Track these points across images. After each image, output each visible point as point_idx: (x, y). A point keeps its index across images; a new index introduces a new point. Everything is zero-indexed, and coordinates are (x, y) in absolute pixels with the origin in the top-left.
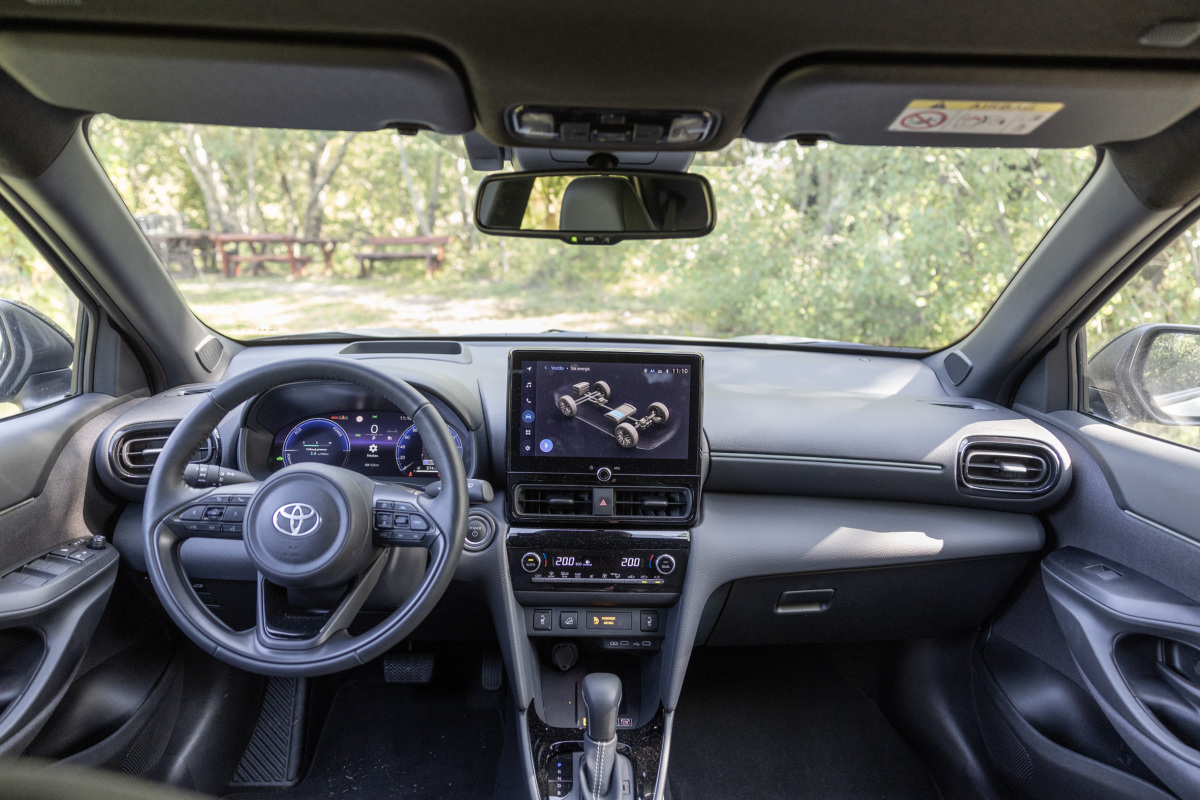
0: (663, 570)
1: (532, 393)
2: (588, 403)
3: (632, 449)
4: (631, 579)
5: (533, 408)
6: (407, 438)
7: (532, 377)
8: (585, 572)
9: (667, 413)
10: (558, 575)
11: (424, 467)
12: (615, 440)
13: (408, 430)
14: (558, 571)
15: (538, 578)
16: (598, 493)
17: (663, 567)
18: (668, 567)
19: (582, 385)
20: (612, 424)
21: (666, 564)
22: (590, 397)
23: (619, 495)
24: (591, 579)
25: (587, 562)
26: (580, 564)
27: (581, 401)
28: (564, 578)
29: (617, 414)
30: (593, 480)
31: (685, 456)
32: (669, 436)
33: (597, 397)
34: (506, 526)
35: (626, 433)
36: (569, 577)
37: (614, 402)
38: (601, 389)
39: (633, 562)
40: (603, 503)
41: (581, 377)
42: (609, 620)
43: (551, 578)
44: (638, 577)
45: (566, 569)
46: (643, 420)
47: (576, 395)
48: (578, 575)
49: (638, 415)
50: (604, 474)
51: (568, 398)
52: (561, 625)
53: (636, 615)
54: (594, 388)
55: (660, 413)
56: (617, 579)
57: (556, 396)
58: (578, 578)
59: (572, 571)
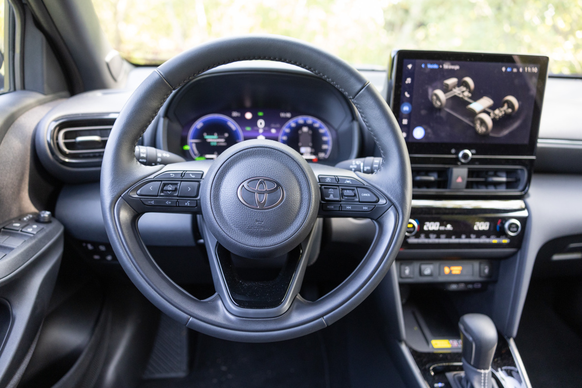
0: (511, 232)
1: (410, 88)
2: (455, 98)
3: (485, 135)
4: (483, 240)
5: (410, 101)
6: (288, 130)
7: (411, 74)
8: (449, 234)
9: (517, 106)
10: (427, 237)
12: (474, 128)
14: (428, 234)
15: (413, 240)
16: (457, 171)
17: (512, 229)
18: (515, 229)
19: (452, 81)
20: (473, 114)
21: (514, 227)
22: (457, 91)
23: (471, 173)
24: (454, 240)
25: (449, 226)
26: (443, 228)
27: (450, 95)
28: (433, 240)
29: (477, 106)
30: (456, 161)
31: (526, 141)
32: (516, 125)
33: (463, 92)
35: (483, 122)
36: (436, 238)
37: (476, 96)
38: (466, 85)
39: (484, 226)
40: (459, 180)
41: (451, 74)
42: (456, 270)
43: (422, 240)
44: (488, 237)
45: (433, 232)
46: (497, 112)
47: (446, 89)
48: (443, 236)
49: (493, 108)
50: (465, 156)
51: (439, 92)
52: (421, 273)
53: (476, 265)
54: (461, 83)
55: (511, 105)
56: (473, 240)
57: (430, 91)
58: (443, 240)
59: (438, 233)
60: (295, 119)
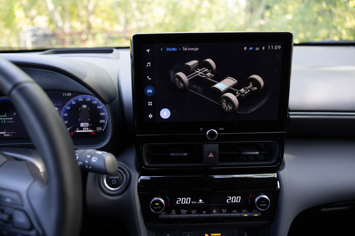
0: (262, 208)
2: (197, 78)
3: (234, 112)
4: (235, 214)
5: (151, 84)
6: (69, 108)
7: (149, 57)
8: (199, 209)
9: (262, 83)
10: (179, 213)
11: (81, 129)
12: (221, 107)
13: (68, 103)
15: (164, 215)
16: (207, 147)
17: (261, 205)
18: (265, 205)
19: (192, 63)
21: (263, 203)
22: (199, 72)
23: (221, 148)
24: (204, 215)
25: (200, 201)
26: (195, 202)
27: (192, 76)
28: (184, 215)
29: (221, 86)
30: (204, 139)
31: (275, 117)
32: (263, 103)
33: (206, 73)
34: (138, 175)
35: (229, 100)
36: (187, 213)
38: (208, 66)
39: (236, 199)
40: (211, 155)
41: (192, 56)
43: (174, 215)
44: (240, 211)
45: (185, 206)
46: (242, 90)
47: (188, 71)
48: (194, 211)
49: (238, 86)
50: (212, 134)
51: (181, 75)
53: (236, 232)
54: (203, 65)
55: (256, 83)
56: (224, 214)
57: (172, 73)
58: (194, 214)
59: (189, 208)
60: (75, 98)
